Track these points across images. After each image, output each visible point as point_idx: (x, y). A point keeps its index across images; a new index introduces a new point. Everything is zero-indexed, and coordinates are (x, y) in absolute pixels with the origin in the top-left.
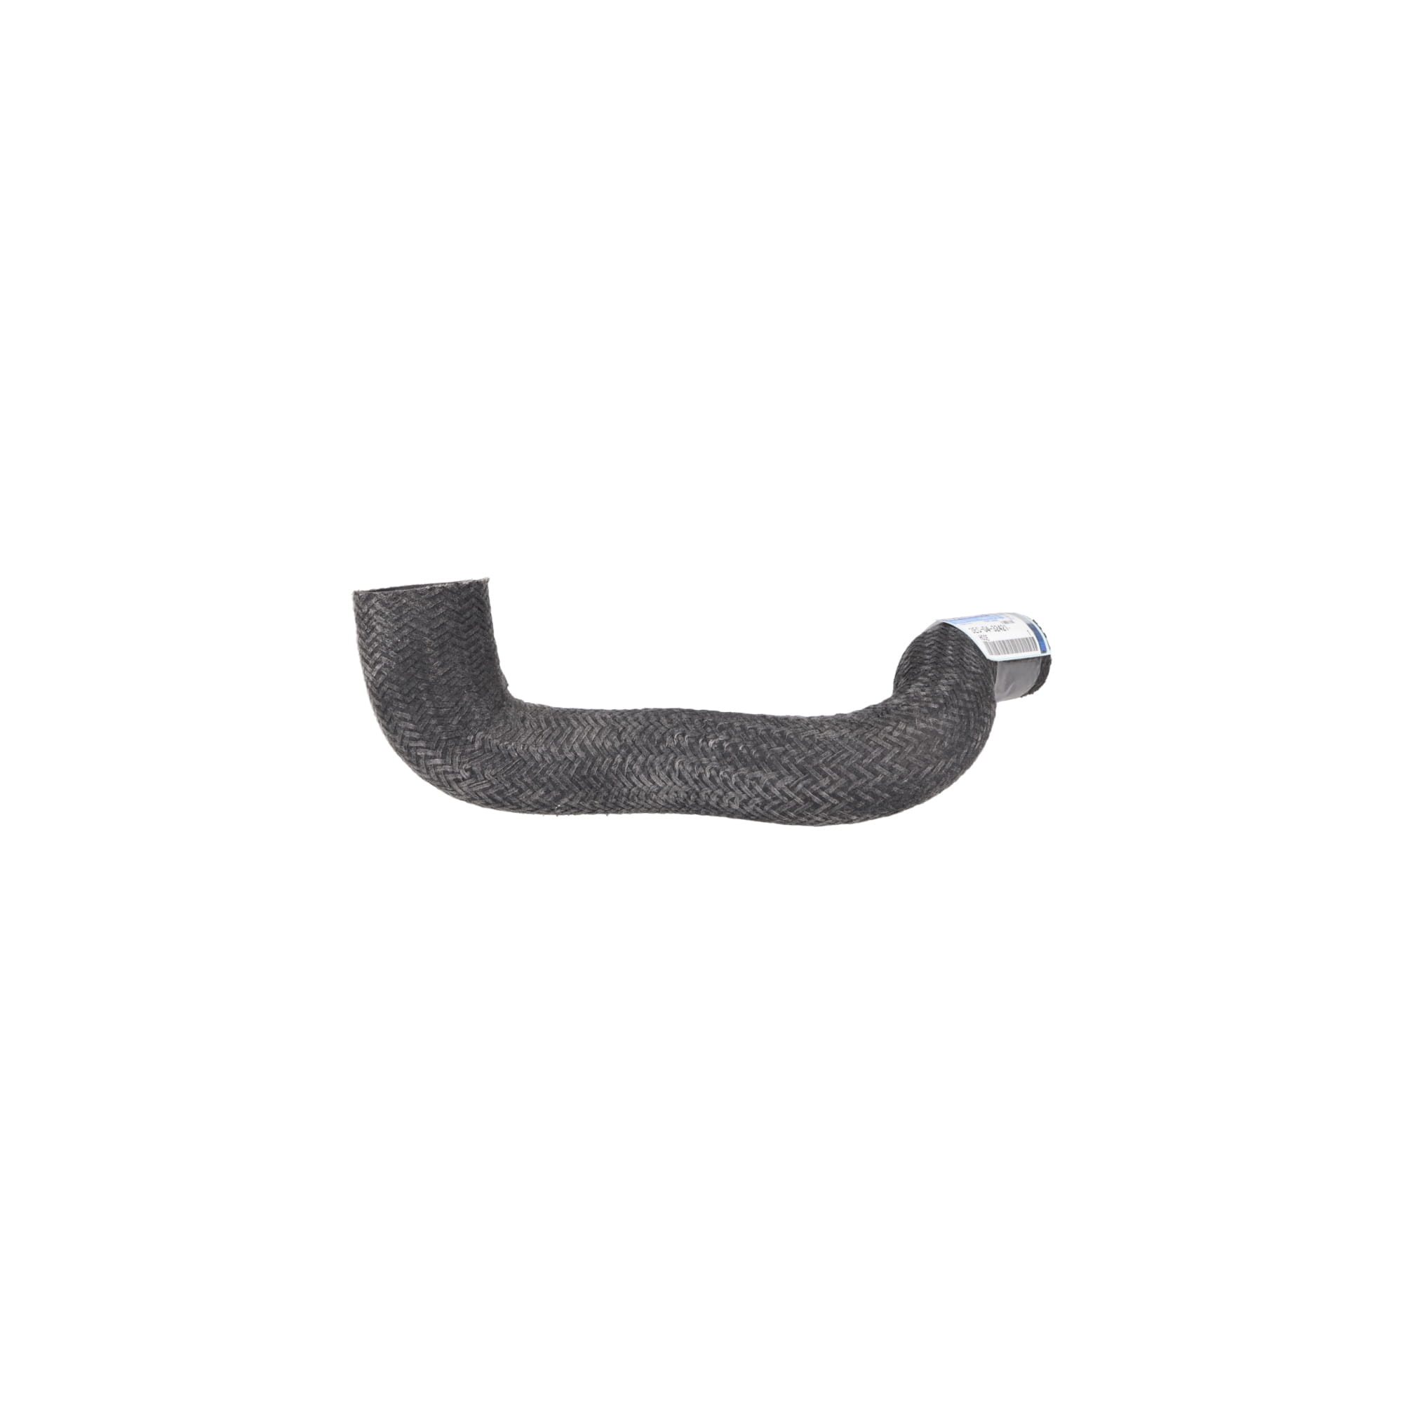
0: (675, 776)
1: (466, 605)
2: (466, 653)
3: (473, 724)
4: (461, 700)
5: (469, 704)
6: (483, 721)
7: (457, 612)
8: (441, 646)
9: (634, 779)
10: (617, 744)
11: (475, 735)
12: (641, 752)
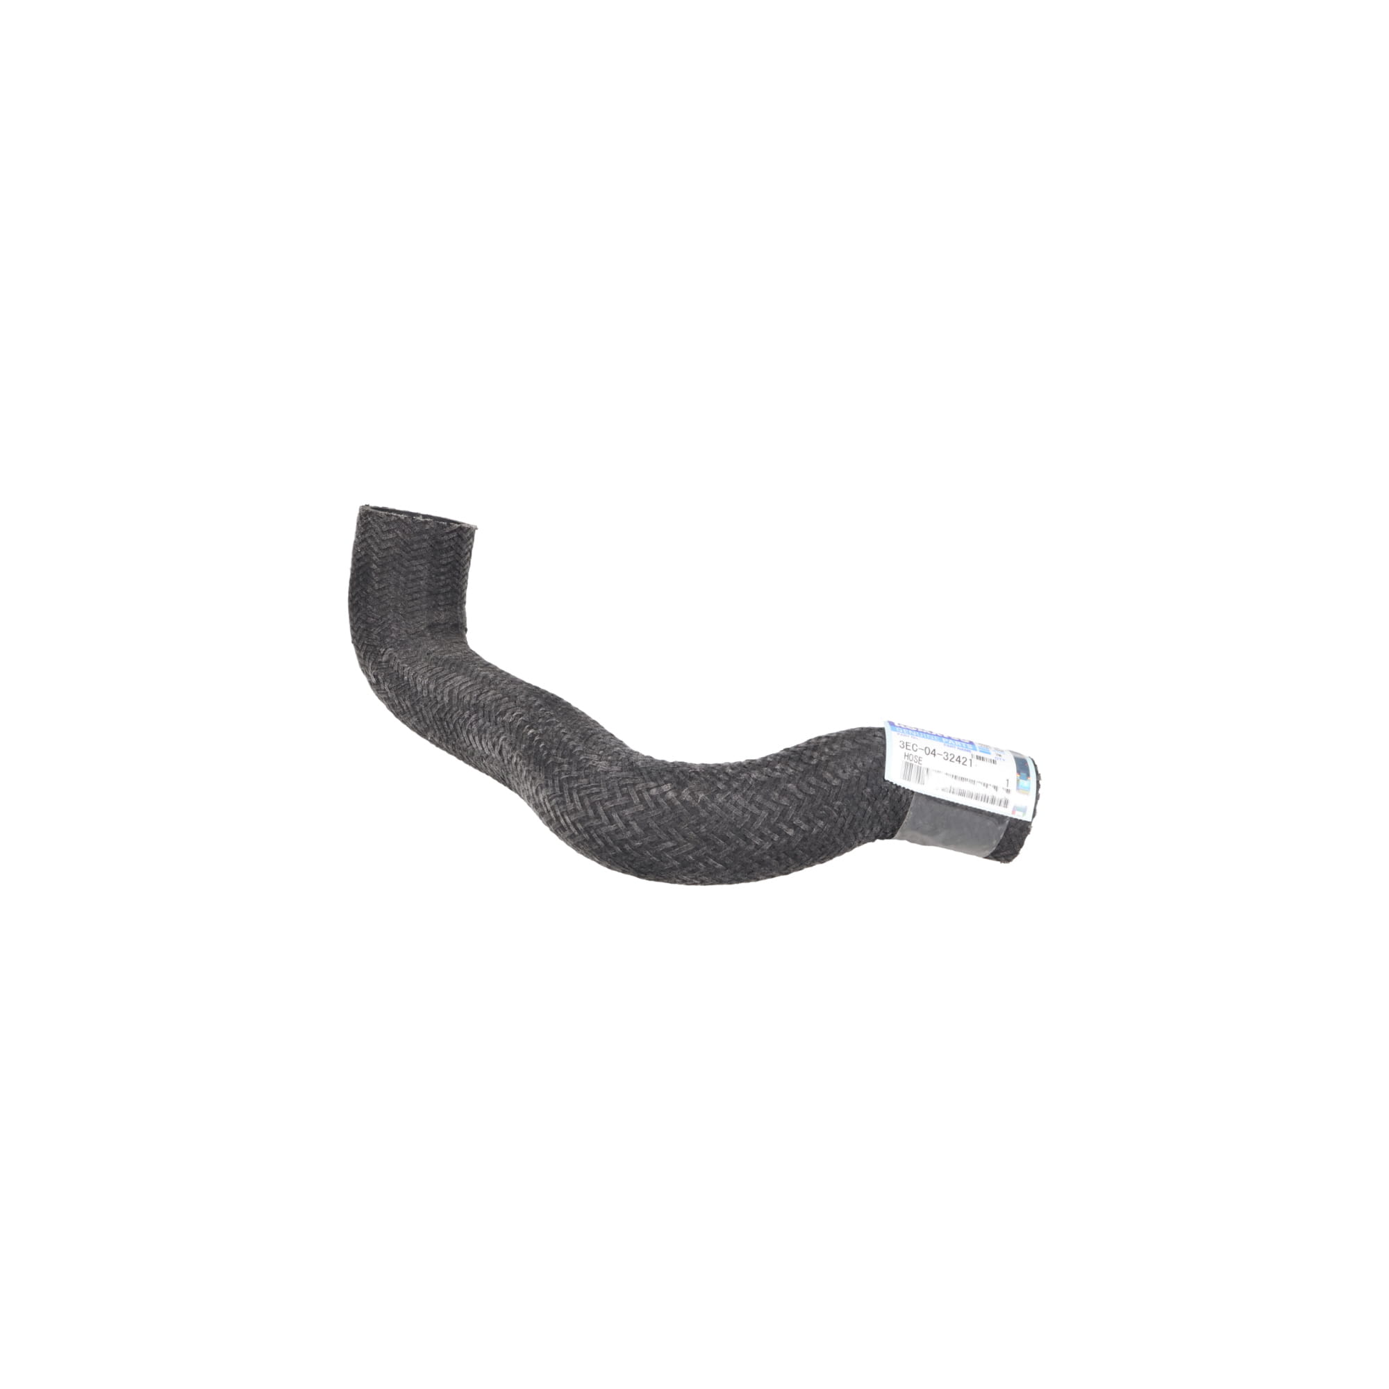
0: (497, 748)
1: (416, 538)
2: (402, 578)
3: (388, 640)
4: (386, 616)
5: (390, 622)
6: (397, 640)
7: (405, 542)
8: (383, 566)
9: (471, 737)
10: (473, 702)
11: (386, 649)
12: (484, 716)
